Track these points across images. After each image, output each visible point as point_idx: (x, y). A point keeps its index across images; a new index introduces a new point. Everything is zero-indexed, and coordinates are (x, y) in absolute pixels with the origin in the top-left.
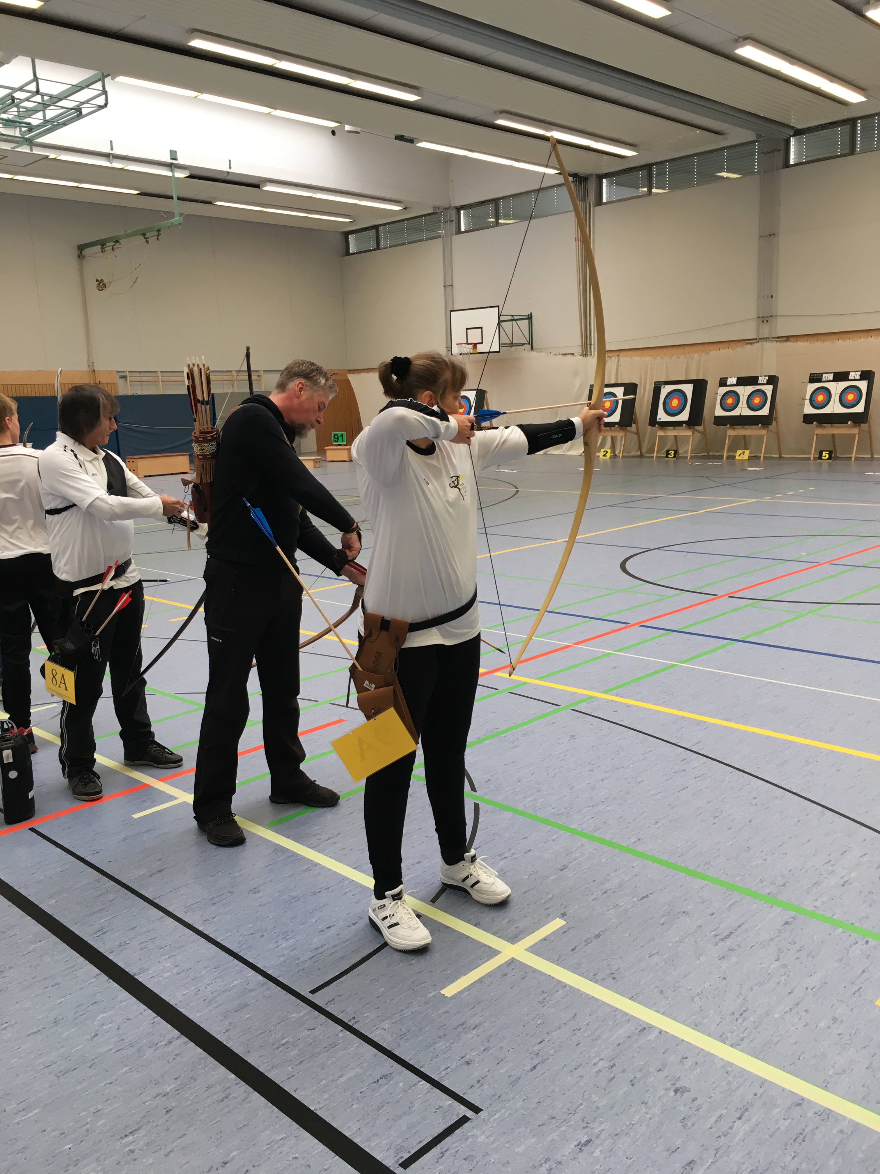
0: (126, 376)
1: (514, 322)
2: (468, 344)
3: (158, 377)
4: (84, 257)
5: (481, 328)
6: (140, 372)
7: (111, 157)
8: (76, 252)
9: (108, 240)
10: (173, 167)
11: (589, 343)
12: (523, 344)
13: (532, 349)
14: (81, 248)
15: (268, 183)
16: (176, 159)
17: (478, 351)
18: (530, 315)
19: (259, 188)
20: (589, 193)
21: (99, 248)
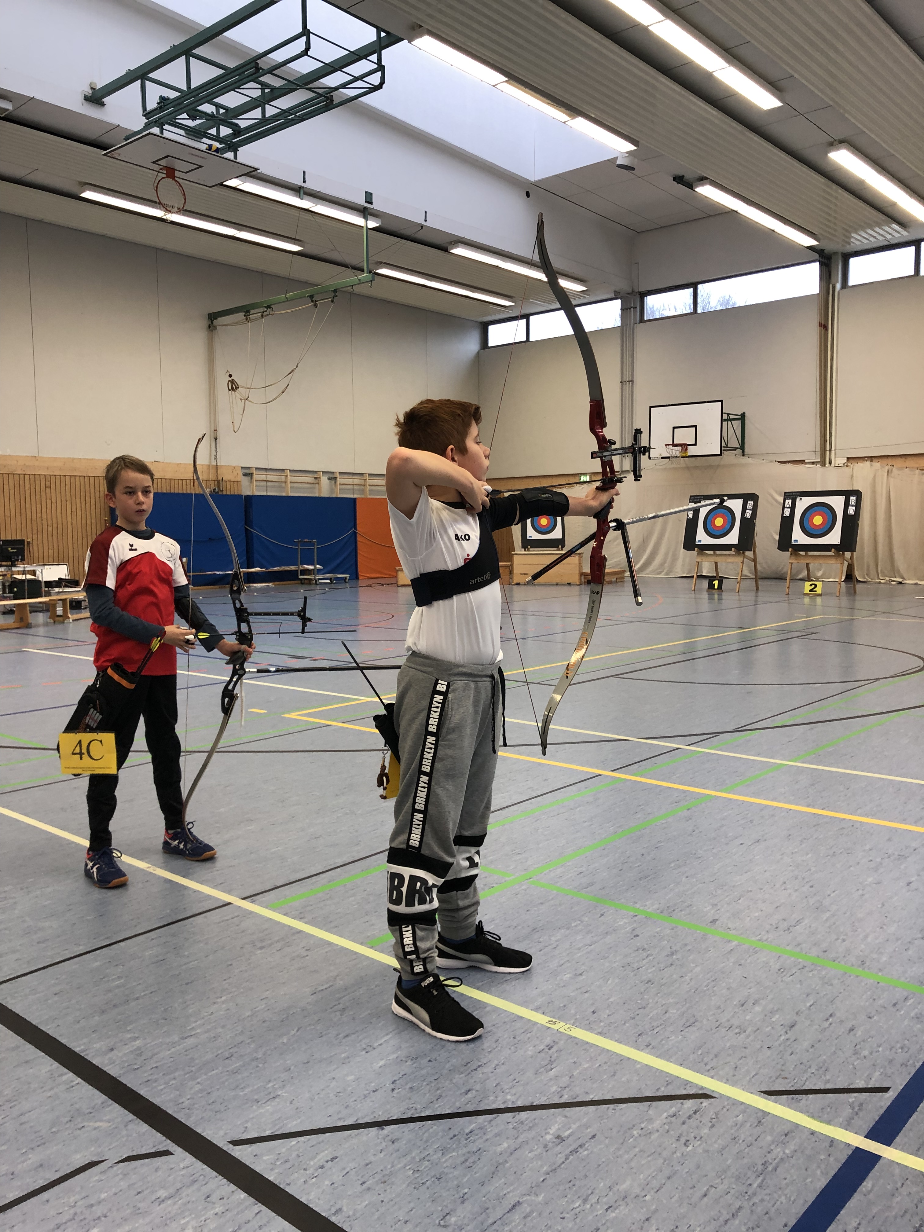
0: (252, 474)
1: (729, 422)
2: (674, 445)
3: (287, 476)
4: (215, 328)
5: (695, 427)
6: (266, 470)
7: (302, 192)
8: (205, 323)
9: (254, 306)
10: (366, 213)
11: (828, 449)
12: (736, 449)
13: (743, 455)
14: (213, 317)
15: (460, 245)
16: (371, 203)
17: (689, 454)
18: (743, 415)
19: (446, 250)
20: (832, 274)
21: (241, 316)
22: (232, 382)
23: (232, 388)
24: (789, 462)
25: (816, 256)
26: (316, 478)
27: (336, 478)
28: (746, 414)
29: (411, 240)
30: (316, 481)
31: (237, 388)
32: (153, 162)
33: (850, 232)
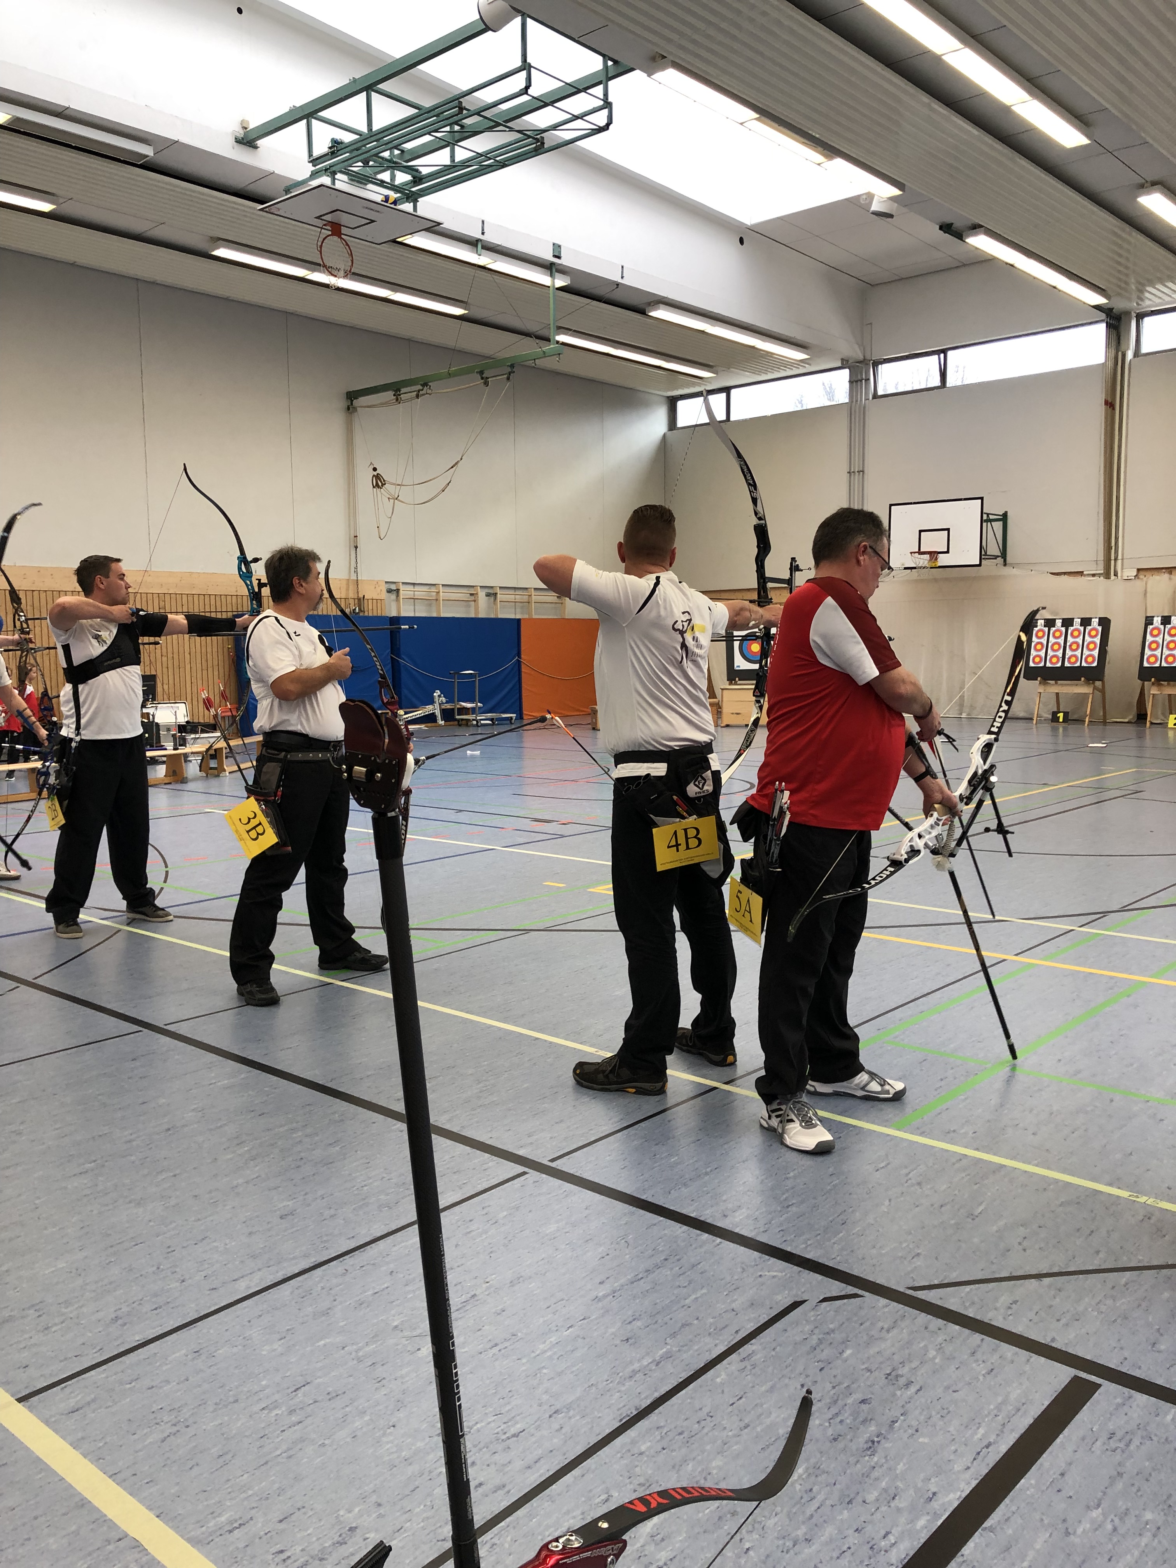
0: (399, 589)
1: (989, 523)
2: (920, 553)
3: (439, 592)
4: (355, 409)
5: (948, 530)
6: (414, 584)
7: (480, 246)
8: (343, 403)
9: (406, 383)
10: (554, 270)
11: (1113, 557)
12: (996, 557)
13: (1005, 565)
14: (352, 396)
15: (661, 306)
17: (939, 564)
18: (1005, 516)
19: (643, 312)
20: (1122, 338)
21: (389, 395)
22: (378, 477)
23: (377, 485)
24: (1065, 573)
25: (1103, 316)
26: (472, 595)
27: (496, 594)
28: (1008, 514)
29: (605, 302)
30: (472, 598)
31: (383, 485)
32: (319, 218)
33: (1144, 285)
